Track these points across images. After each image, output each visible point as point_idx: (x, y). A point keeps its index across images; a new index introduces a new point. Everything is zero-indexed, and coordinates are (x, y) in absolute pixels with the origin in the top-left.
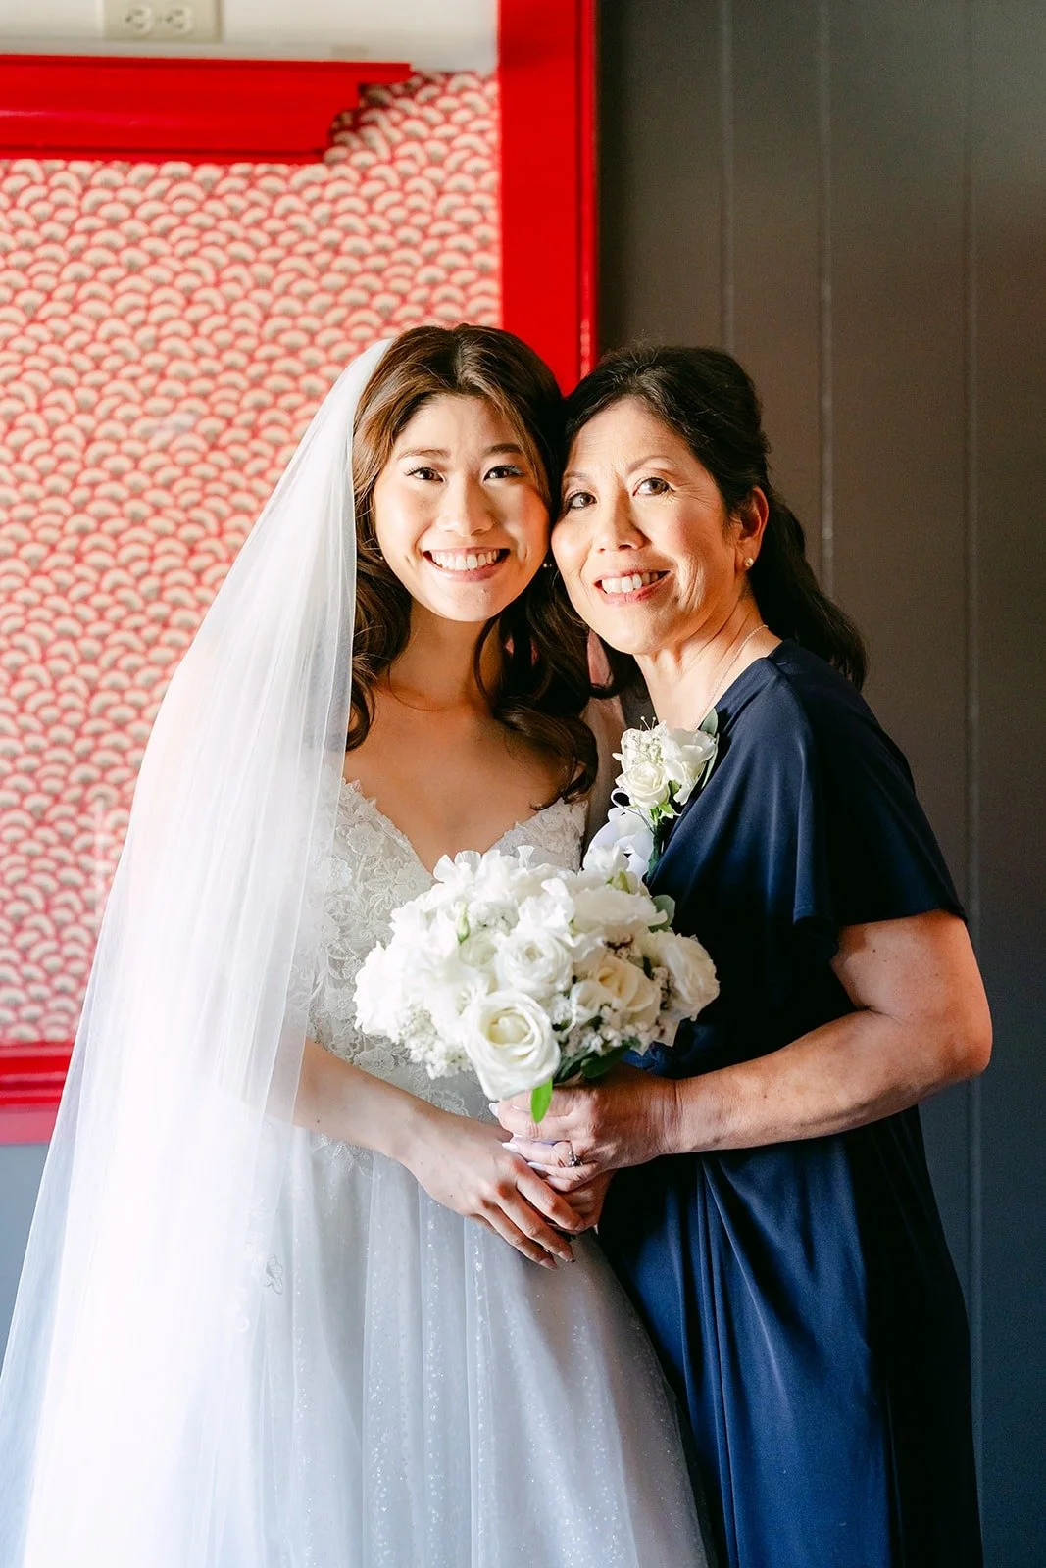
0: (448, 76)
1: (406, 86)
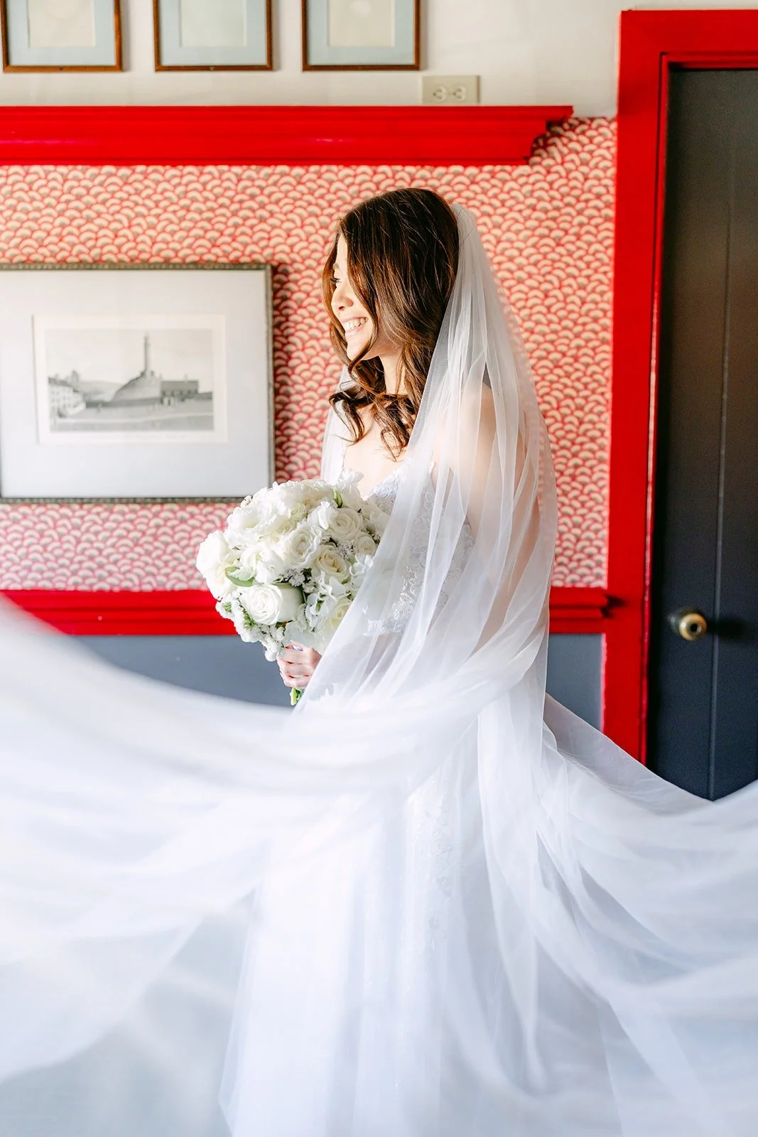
0: (592, 119)
1: (571, 125)
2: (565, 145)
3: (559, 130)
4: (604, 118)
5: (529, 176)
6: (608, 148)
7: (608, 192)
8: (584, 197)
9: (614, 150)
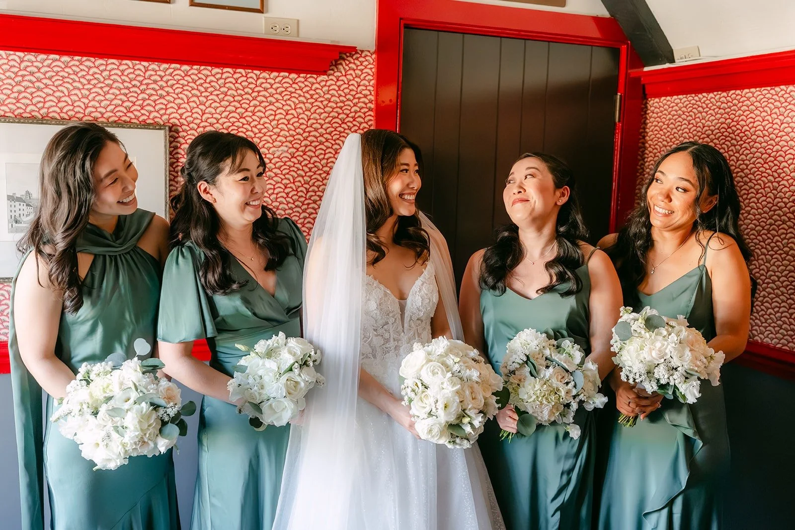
1: (350, 54)
2: (347, 65)
3: (345, 56)
4: (369, 51)
5: (326, 81)
6: (371, 69)
7: (371, 94)
8: (357, 96)
9: (373, 70)
